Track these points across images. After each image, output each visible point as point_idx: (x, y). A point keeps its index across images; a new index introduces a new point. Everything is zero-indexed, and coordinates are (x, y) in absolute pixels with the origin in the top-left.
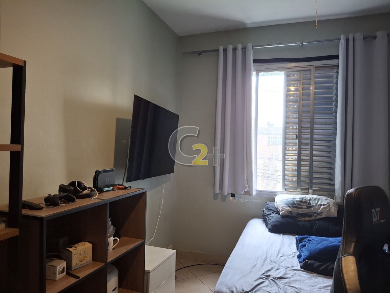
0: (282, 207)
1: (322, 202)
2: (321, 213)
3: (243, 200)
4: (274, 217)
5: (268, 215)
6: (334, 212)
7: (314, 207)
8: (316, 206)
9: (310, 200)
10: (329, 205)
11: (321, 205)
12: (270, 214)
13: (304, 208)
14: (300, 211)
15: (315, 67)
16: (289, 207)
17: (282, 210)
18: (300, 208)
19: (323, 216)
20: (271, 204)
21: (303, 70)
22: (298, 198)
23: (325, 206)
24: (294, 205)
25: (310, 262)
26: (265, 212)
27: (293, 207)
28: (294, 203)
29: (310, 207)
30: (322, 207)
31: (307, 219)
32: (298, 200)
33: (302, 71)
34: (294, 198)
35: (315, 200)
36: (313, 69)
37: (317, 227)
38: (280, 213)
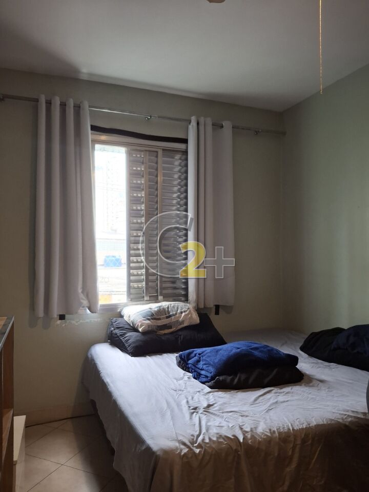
0: (140, 322)
1: (182, 308)
2: (183, 322)
3: (77, 322)
4: (132, 337)
5: (121, 335)
6: (196, 319)
7: (174, 315)
8: (176, 314)
9: (168, 308)
10: (190, 311)
11: (182, 313)
12: (125, 334)
13: (163, 318)
14: (160, 323)
15: (163, 150)
16: (148, 319)
17: (141, 326)
18: (159, 319)
19: (186, 324)
20: (120, 320)
21: (149, 151)
22: (154, 307)
23: (186, 313)
24: (153, 316)
25: (221, 378)
26: (114, 332)
27: (152, 319)
28: (152, 315)
29: (170, 316)
30: (183, 314)
31: (167, 331)
32: (156, 309)
33: (148, 153)
34: (150, 309)
35: (173, 307)
36: (160, 152)
37: (183, 338)
38: (140, 330)
